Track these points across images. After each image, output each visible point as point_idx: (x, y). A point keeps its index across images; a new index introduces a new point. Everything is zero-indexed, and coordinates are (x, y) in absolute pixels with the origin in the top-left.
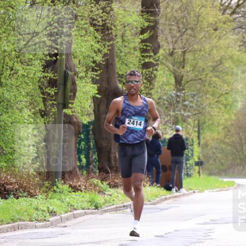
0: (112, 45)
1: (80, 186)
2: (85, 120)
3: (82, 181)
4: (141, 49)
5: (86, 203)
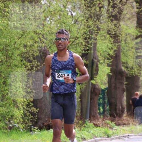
1: (99, 124)
2: (103, 87)
3: (100, 121)
4: (135, 48)
5: (102, 134)
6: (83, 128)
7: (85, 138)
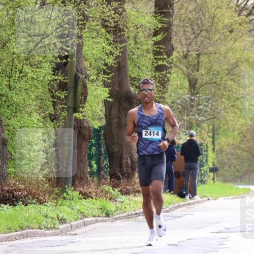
0: (124, 47)
2: (96, 124)
3: (92, 188)
4: (154, 51)
7: (64, 220)
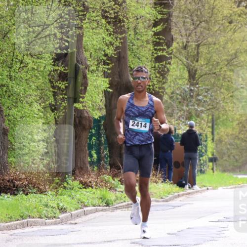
0: (124, 38)
1: (90, 182)
2: (96, 114)
3: (92, 177)
4: (153, 42)
5: (97, 200)
6: (62, 191)
